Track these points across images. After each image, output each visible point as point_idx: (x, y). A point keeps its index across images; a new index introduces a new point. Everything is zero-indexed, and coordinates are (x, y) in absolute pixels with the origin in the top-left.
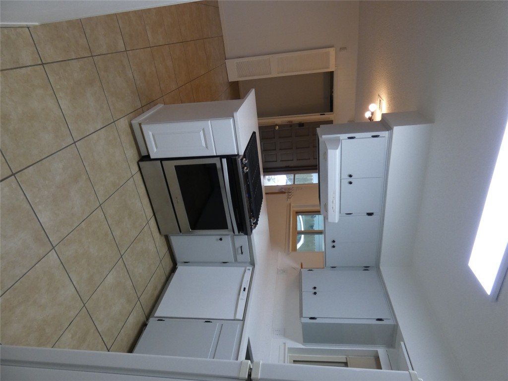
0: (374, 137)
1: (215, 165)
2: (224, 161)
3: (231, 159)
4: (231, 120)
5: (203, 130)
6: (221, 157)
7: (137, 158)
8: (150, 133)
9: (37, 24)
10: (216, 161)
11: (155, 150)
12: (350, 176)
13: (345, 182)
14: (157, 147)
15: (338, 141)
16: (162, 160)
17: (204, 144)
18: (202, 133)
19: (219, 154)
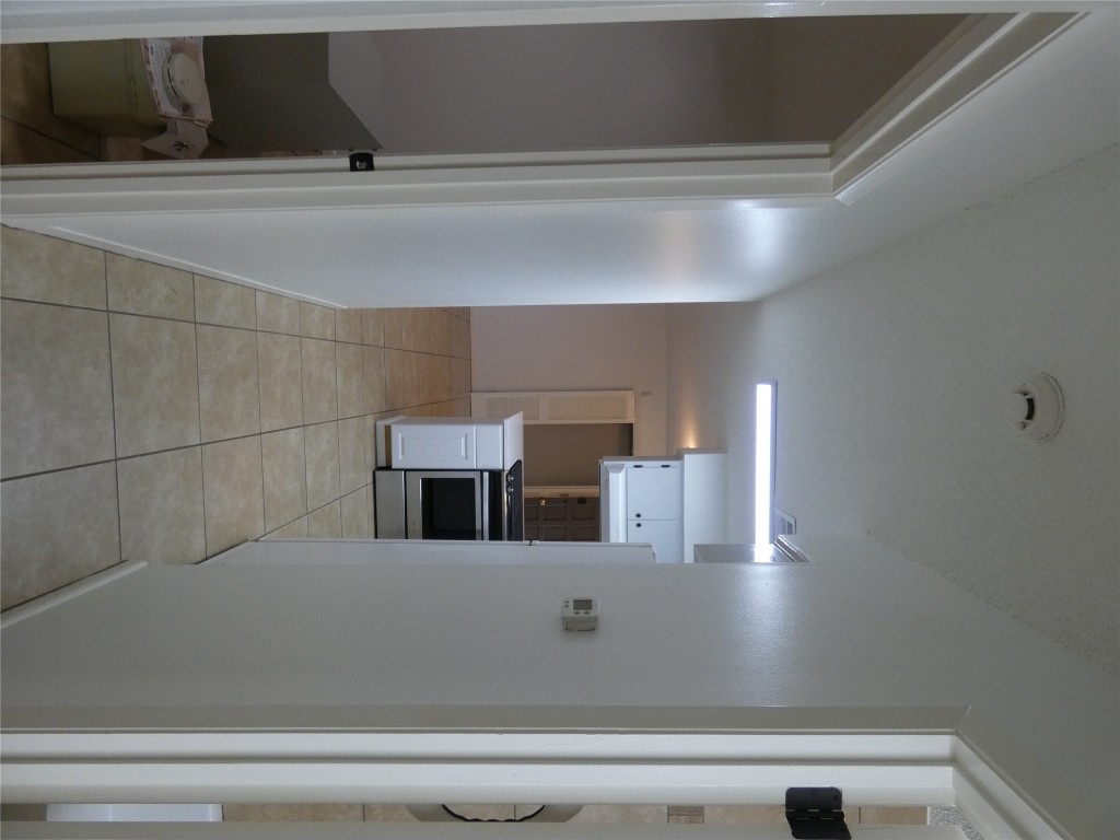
0: (663, 466)
1: (473, 480)
2: (486, 475)
3: (495, 476)
4: (500, 428)
5: (466, 436)
6: (482, 471)
7: (373, 467)
8: (400, 436)
9: (345, 307)
10: (476, 475)
11: (401, 457)
12: (639, 516)
13: (633, 524)
14: (403, 454)
15: (621, 468)
16: (406, 470)
17: (463, 454)
18: (463, 440)
19: (479, 467)
